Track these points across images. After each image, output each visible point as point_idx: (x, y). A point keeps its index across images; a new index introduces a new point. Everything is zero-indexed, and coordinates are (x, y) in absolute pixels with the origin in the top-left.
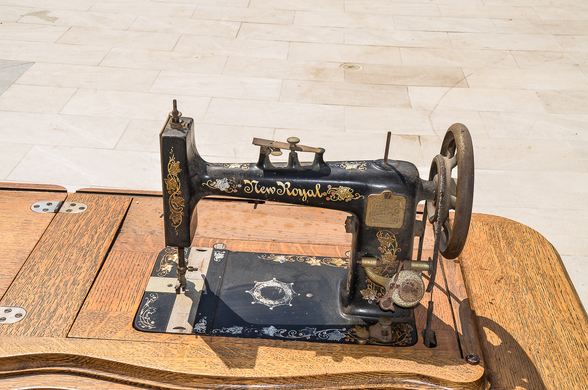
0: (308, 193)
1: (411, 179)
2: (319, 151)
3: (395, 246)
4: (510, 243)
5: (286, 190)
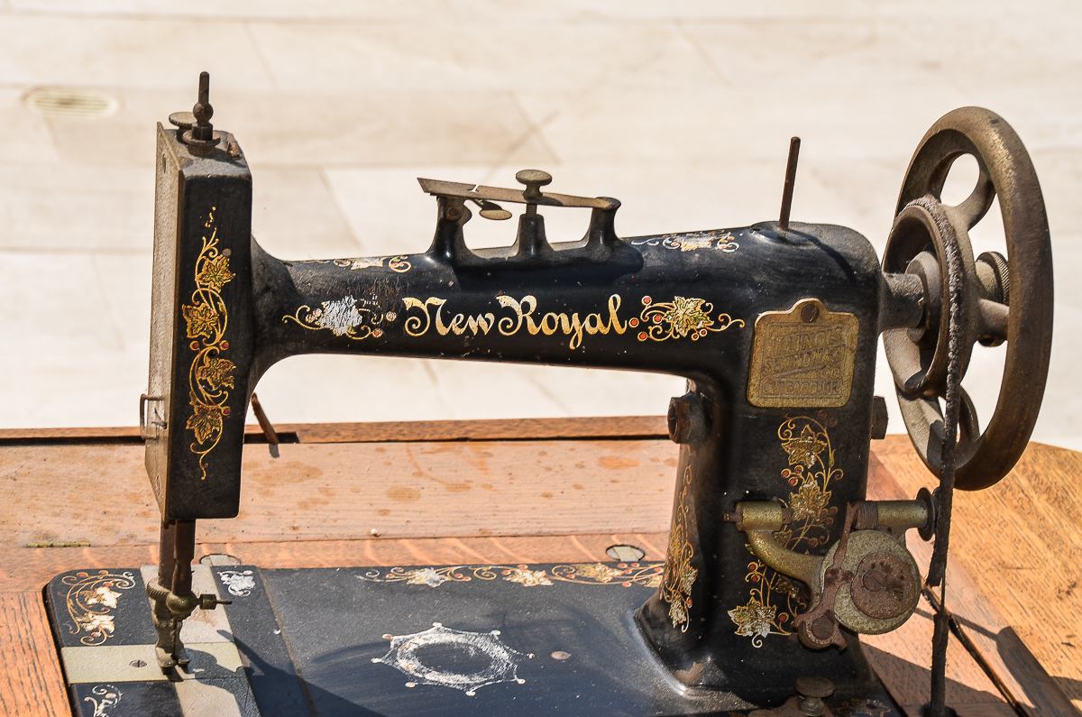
0: (587, 323)
1: (866, 264)
2: (605, 205)
3: (826, 460)
4: (1059, 500)
5: (525, 319)
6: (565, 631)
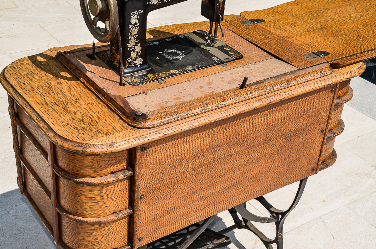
6: (160, 62)
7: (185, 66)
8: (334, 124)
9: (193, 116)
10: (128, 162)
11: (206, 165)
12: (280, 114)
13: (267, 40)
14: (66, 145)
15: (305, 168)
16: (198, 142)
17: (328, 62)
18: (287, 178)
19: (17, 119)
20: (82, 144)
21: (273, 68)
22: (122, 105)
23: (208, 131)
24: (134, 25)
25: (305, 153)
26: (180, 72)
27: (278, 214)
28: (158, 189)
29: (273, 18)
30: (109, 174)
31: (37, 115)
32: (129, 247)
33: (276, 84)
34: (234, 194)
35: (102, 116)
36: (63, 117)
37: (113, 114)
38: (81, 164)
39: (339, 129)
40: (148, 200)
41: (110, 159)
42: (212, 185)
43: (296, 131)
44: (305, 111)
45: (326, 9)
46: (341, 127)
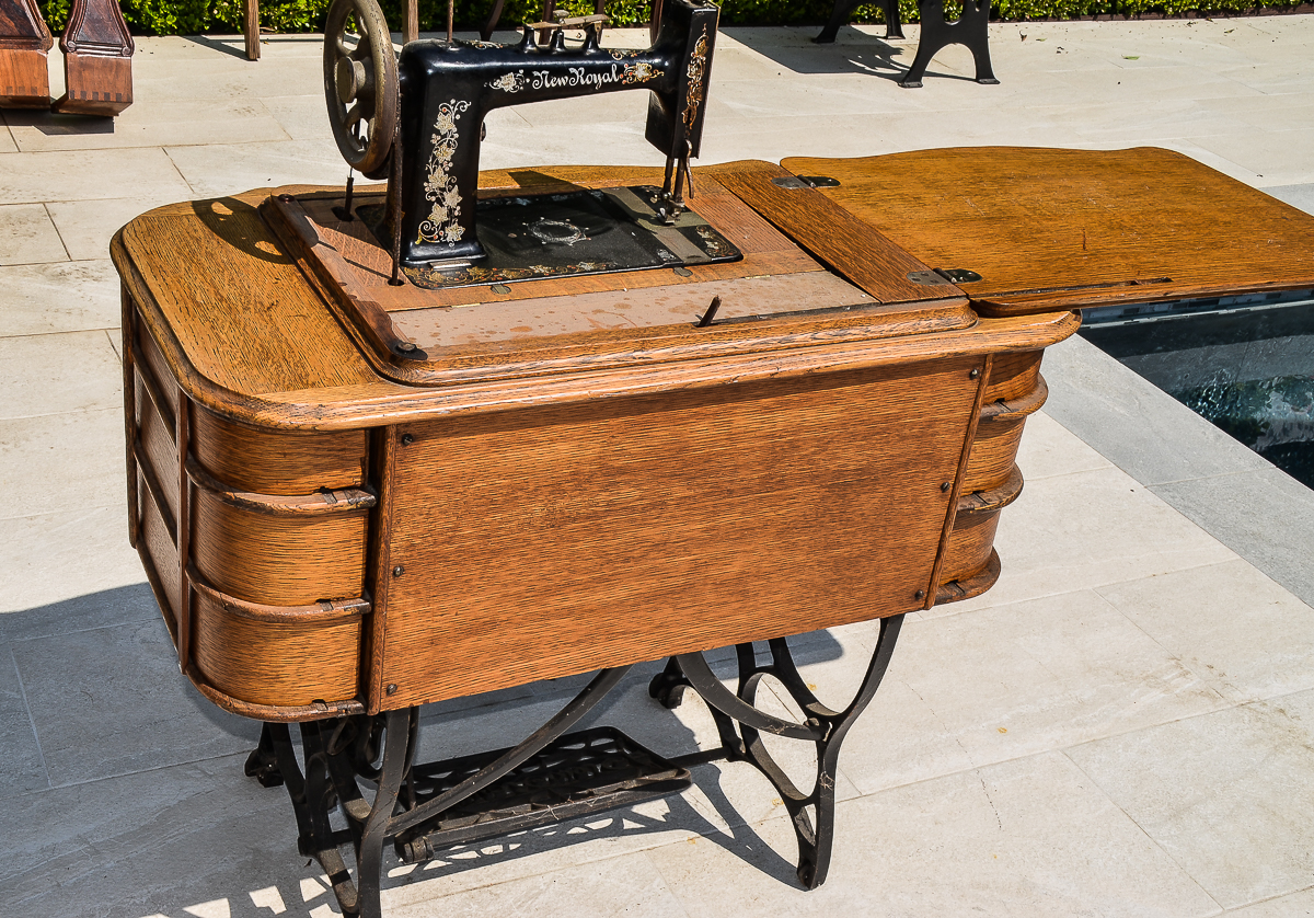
6: (515, 245)
7: (575, 261)
8: (986, 478)
9: (549, 374)
10: (367, 471)
11: (588, 518)
12: (810, 415)
13: (822, 227)
14: (210, 397)
15: (892, 587)
16: (563, 448)
17: (967, 296)
18: (834, 605)
19: (136, 346)
20: (247, 398)
21: (810, 291)
22: (373, 324)
23: (593, 425)
24: (445, 136)
25: (891, 543)
26: (556, 271)
27: (824, 720)
28: (445, 558)
29: (867, 180)
30: (315, 491)
31: (164, 326)
32: (359, 705)
33: (803, 328)
34: (669, 619)
35: (320, 346)
36: (223, 336)
37: (349, 344)
38: (245, 455)
39: (1000, 494)
40: (414, 583)
41: (319, 453)
42: (605, 581)
43: (861, 471)
44: (887, 418)
45: (1025, 178)
46: (1010, 489)
